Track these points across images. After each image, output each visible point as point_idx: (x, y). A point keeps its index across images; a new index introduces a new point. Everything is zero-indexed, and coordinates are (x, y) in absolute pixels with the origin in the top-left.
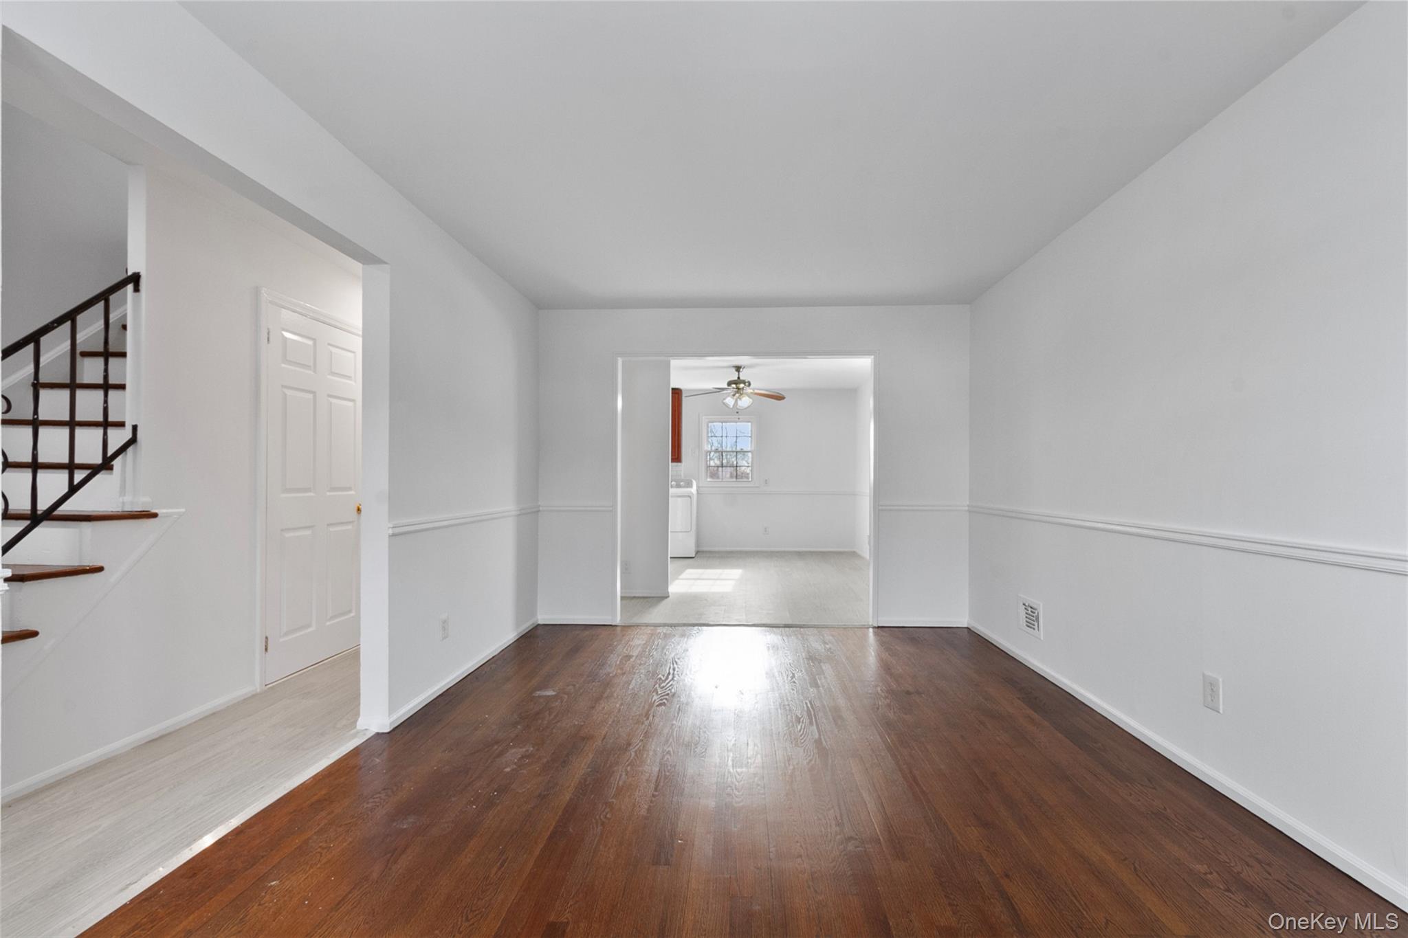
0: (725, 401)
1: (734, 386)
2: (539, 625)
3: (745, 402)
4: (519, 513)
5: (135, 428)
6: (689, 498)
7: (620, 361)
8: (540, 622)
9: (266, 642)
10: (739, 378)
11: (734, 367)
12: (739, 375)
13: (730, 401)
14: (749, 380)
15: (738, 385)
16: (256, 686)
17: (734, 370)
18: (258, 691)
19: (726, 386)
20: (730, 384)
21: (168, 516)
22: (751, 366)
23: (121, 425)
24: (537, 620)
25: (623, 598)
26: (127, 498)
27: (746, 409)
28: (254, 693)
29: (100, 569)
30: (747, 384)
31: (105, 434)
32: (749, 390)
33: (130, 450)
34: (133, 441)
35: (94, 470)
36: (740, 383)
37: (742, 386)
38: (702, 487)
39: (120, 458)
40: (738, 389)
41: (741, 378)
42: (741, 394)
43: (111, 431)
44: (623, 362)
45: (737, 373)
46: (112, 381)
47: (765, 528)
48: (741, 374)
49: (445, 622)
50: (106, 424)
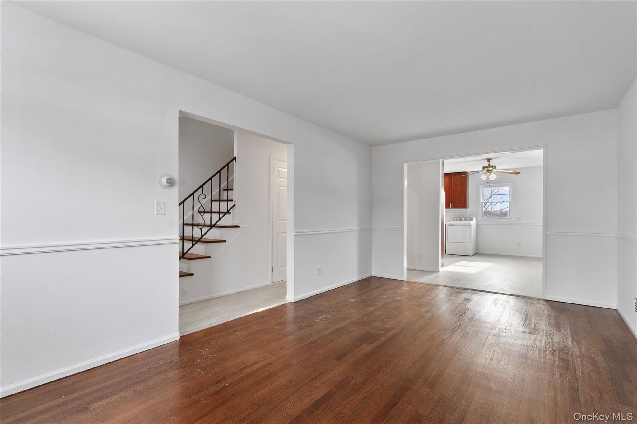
0: (481, 177)
1: (486, 169)
2: (372, 276)
3: (493, 177)
4: (359, 230)
5: (235, 201)
6: (469, 226)
7: (405, 165)
8: (373, 275)
9: (273, 269)
10: (489, 165)
11: (486, 159)
12: (489, 163)
13: (484, 177)
14: (495, 165)
15: (488, 168)
16: (269, 283)
17: (486, 161)
18: (270, 284)
19: (482, 170)
20: (484, 168)
21: (243, 227)
22: (496, 158)
23: (232, 200)
24: (372, 275)
25: (408, 270)
26: (233, 222)
27: (494, 180)
28: (268, 284)
29: (225, 241)
30: (494, 167)
31: (228, 203)
32: (495, 170)
33: (234, 207)
34: (234, 205)
35: (225, 213)
36: (490, 167)
37: (491, 168)
38: (479, 221)
39: (232, 209)
40: (489, 170)
41: (490, 165)
42: (490, 173)
43: (229, 202)
44: (408, 165)
45: (488, 162)
46: (229, 188)
47: (519, 244)
48: (490, 162)
49: (320, 268)
50: (228, 201)
